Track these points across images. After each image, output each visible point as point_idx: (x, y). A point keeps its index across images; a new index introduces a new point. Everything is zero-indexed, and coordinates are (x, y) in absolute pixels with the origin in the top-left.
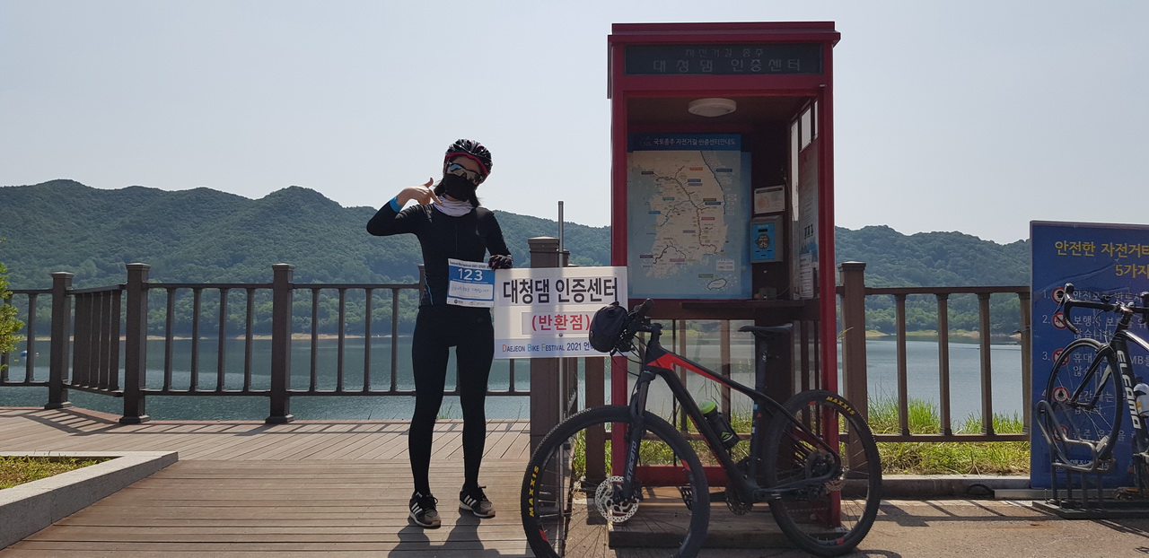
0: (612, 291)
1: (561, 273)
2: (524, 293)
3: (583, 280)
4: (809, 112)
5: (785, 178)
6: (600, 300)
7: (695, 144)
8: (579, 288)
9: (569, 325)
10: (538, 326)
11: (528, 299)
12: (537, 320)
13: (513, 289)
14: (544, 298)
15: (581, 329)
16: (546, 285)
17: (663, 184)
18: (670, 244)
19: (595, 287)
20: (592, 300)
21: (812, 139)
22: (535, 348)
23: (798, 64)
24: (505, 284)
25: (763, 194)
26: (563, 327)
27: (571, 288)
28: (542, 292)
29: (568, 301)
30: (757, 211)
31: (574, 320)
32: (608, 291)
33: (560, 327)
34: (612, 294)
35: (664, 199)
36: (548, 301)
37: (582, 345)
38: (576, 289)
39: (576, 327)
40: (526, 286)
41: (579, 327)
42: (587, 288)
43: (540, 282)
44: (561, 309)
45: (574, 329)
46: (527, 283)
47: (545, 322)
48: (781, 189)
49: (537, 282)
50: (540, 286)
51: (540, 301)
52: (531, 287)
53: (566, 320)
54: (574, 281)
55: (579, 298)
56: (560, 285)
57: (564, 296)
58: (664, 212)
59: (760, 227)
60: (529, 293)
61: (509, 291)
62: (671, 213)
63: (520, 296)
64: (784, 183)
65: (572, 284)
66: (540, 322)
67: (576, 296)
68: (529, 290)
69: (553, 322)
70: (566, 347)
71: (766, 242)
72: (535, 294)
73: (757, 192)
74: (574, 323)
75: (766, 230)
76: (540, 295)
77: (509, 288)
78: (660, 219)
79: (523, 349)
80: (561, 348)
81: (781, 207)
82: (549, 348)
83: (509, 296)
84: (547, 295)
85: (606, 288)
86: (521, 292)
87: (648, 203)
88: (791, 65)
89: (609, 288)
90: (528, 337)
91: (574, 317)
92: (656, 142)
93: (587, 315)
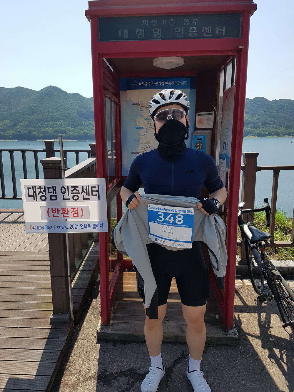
0: (96, 193)
1: (63, 182)
2: (41, 194)
3: (77, 187)
4: (231, 65)
5: (215, 108)
6: (89, 199)
7: (163, 85)
8: (75, 191)
9: (70, 214)
10: (51, 214)
11: (43, 198)
12: (50, 211)
13: (34, 192)
14: (53, 198)
15: (78, 216)
16: (54, 190)
17: (144, 110)
18: (148, 146)
19: (85, 191)
20: (84, 199)
21: (232, 85)
22: (50, 228)
23: (224, 30)
24: (29, 188)
25: (202, 116)
26: (67, 215)
27: (70, 192)
28: (52, 194)
29: (69, 199)
30: (198, 126)
31: (73, 211)
32: (94, 193)
33: (65, 215)
34: (96, 195)
35: (145, 120)
36: (56, 199)
37: (79, 226)
38: (73, 192)
39: (75, 215)
40: (42, 190)
41: (77, 215)
42: (80, 192)
43: (50, 188)
44: (65, 204)
45: (73, 216)
46: (42, 188)
47: (55, 212)
48: (212, 114)
49: (48, 188)
50: (51, 190)
51: (51, 200)
52: (45, 191)
53: (68, 211)
54: (72, 187)
55: (76, 198)
56: (63, 190)
57: (66, 196)
58: (145, 128)
59: (198, 137)
60: (44, 194)
61: (31, 193)
62: (149, 128)
63: (39, 197)
64: (213, 110)
65: (71, 189)
66: (52, 212)
67: (73, 196)
68: (44, 192)
69: (60, 212)
70: (69, 227)
71: (201, 146)
72: (48, 195)
73: (198, 115)
74: (74, 212)
75: (201, 139)
76: (51, 196)
77: (31, 191)
78: (142, 131)
79: (43, 228)
80: (66, 228)
81: (211, 125)
82: (58, 227)
83: (31, 196)
84: (56, 196)
85: (92, 191)
86: (39, 194)
87: (135, 122)
88: (219, 31)
89: (95, 191)
90: (45, 221)
91: (73, 209)
92: (140, 84)
93: (81, 208)
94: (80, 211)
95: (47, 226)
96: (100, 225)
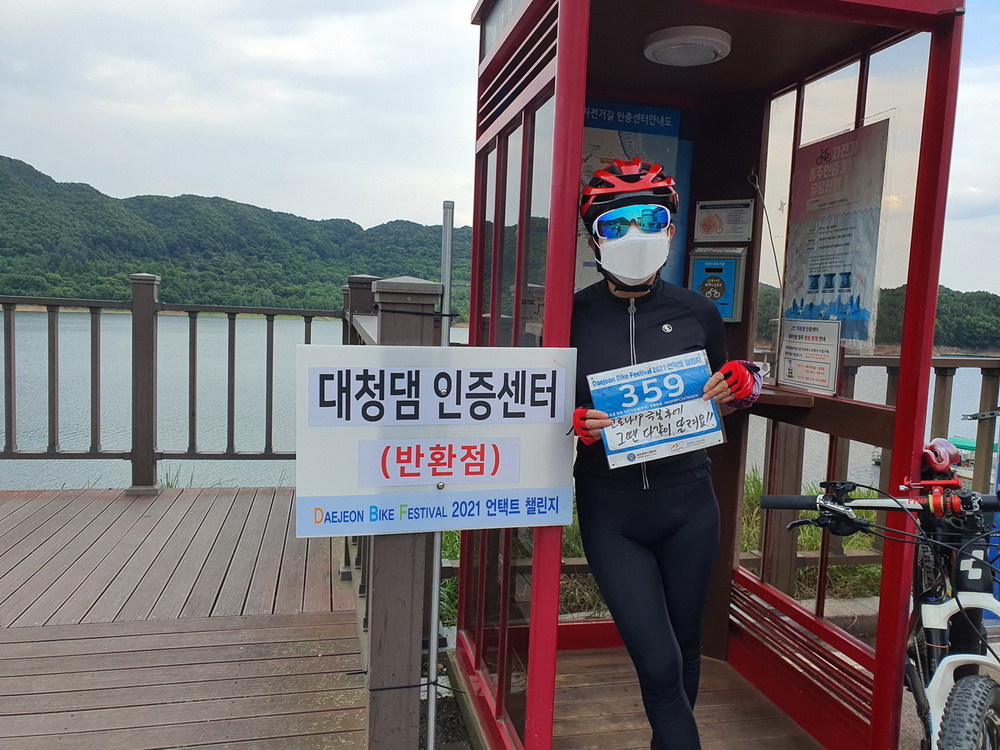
0: (547, 396)
1: (443, 359)
2: (366, 398)
3: (490, 375)
6: (522, 415)
8: (481, 389)
9: (458, 466)
10: (393, 467)
11: (373, 411)
12: (392, 456)
13: (341, 390)
14: (409, 410)
15: (481, 472)
16: (414, 383)
19: (513, 389)
20: (507, 414)
21: (860, 123)
22: (385, 514)
24: (324, 378)
25: (713, 211)
26: (445, 469)
27: (465, 390)
28: (404, 398)
29: (458, 416)
30: (700, 237)
31: (469, 455)
32: (539, 397)
33: (439, 469)
34: (545, 403)
36: (415, 416)
37: (483, 505)
38: (473, 391)
39: (472, 469)
40: (371, 384)
41: (478, 469)
42: (497, 390)
43: (401, 376)
44: (443, 431)
45: (468, 473)
46: (373, 378)
47: (409, 461)
48: (747, 206)
49: (394, 376)
51: (400, 416)
52: (380, 387)
53: (452, 456)
54: (473, 375)
55: (480, 410)
56: (443, 384)
57: (451, 406)
59: (709, 264)
60: (377, 398)
61: (332, 393)
63: (356, 406)
64: (754, 196)
65: (467, 382)
66: (399, 461)
67: (474, 406)
68: (377, 392)
69: (426, 460)
70: (449, 511)
71: (718, 289)
72: (390, 402)
74: (469, 460)
75: (720, 270)
76: (400, 404)
77: (332, 388)
79: (360, 516)
80: (440, 512)
81: (742, 235)
82: (414, 513)
83: (332, 404)
84: (416, 404)
85: (535, 390)
86: (358, 396)
89: (541, 390)
90: (372, 489)
93: (494, 446)
94: (489, 454)
95: (375, 507)
96: (549, 503)
